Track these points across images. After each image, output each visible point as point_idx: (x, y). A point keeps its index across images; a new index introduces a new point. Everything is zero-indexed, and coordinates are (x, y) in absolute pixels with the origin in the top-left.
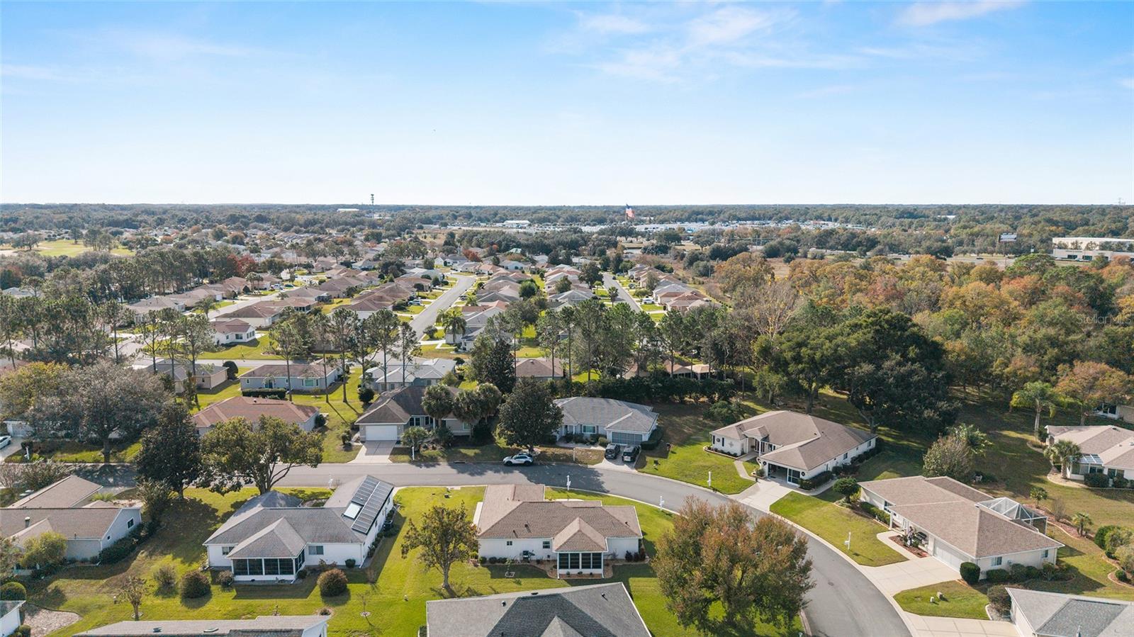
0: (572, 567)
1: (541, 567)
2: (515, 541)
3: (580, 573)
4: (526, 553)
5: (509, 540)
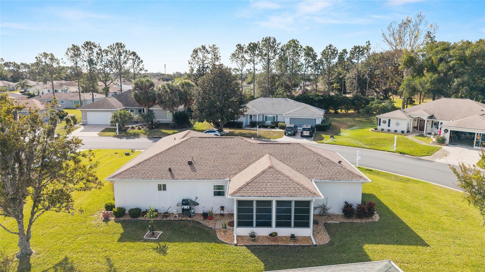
0: (259, 225)
1: (209, 224)
2: (171, 185)
3: (273, 235)
4: (185, 202)
5: (162, 182)
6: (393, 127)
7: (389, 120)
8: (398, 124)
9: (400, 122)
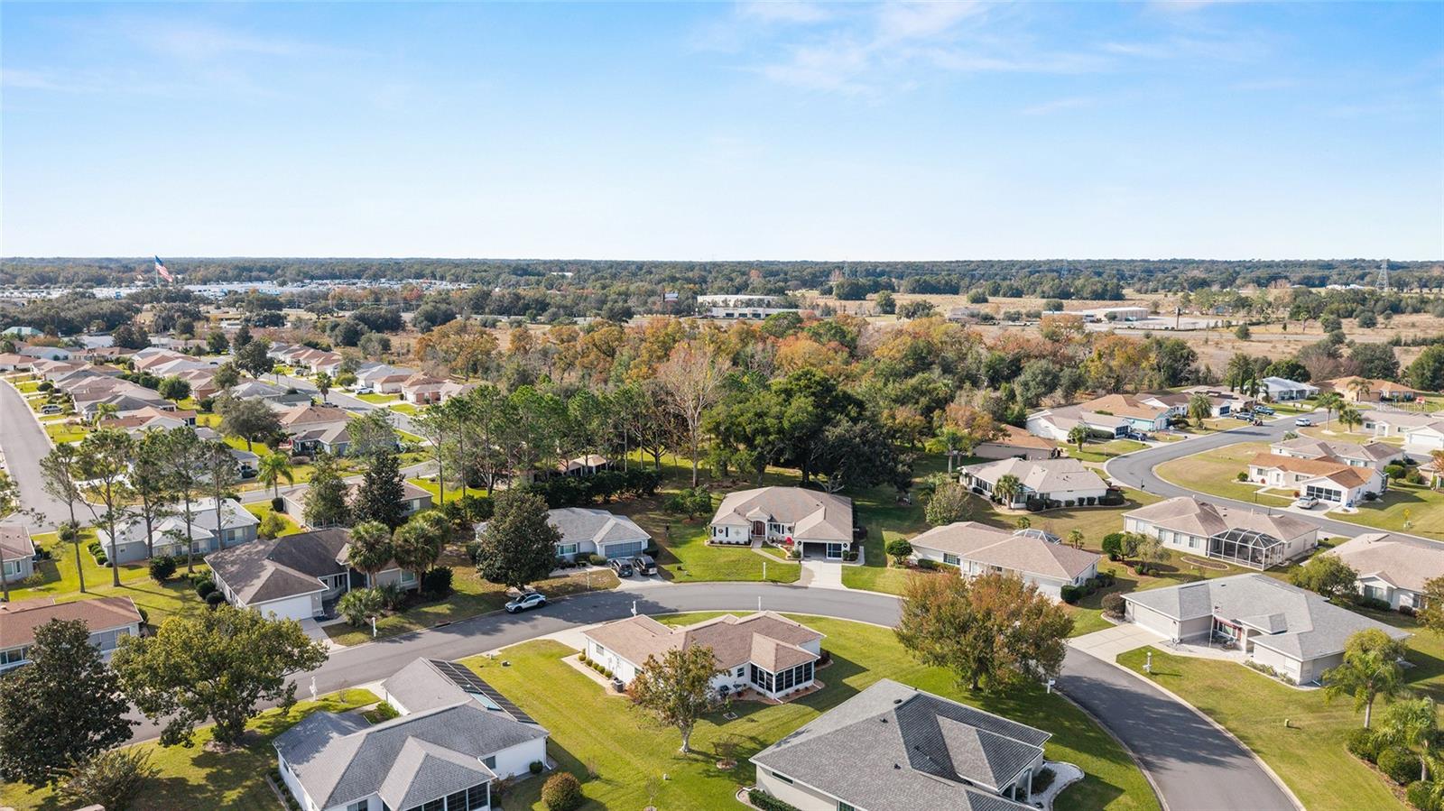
4: (725, 688)
6: (733, 538)
7: (727, 529)
8: (737, 533)
9: (740, 530)
